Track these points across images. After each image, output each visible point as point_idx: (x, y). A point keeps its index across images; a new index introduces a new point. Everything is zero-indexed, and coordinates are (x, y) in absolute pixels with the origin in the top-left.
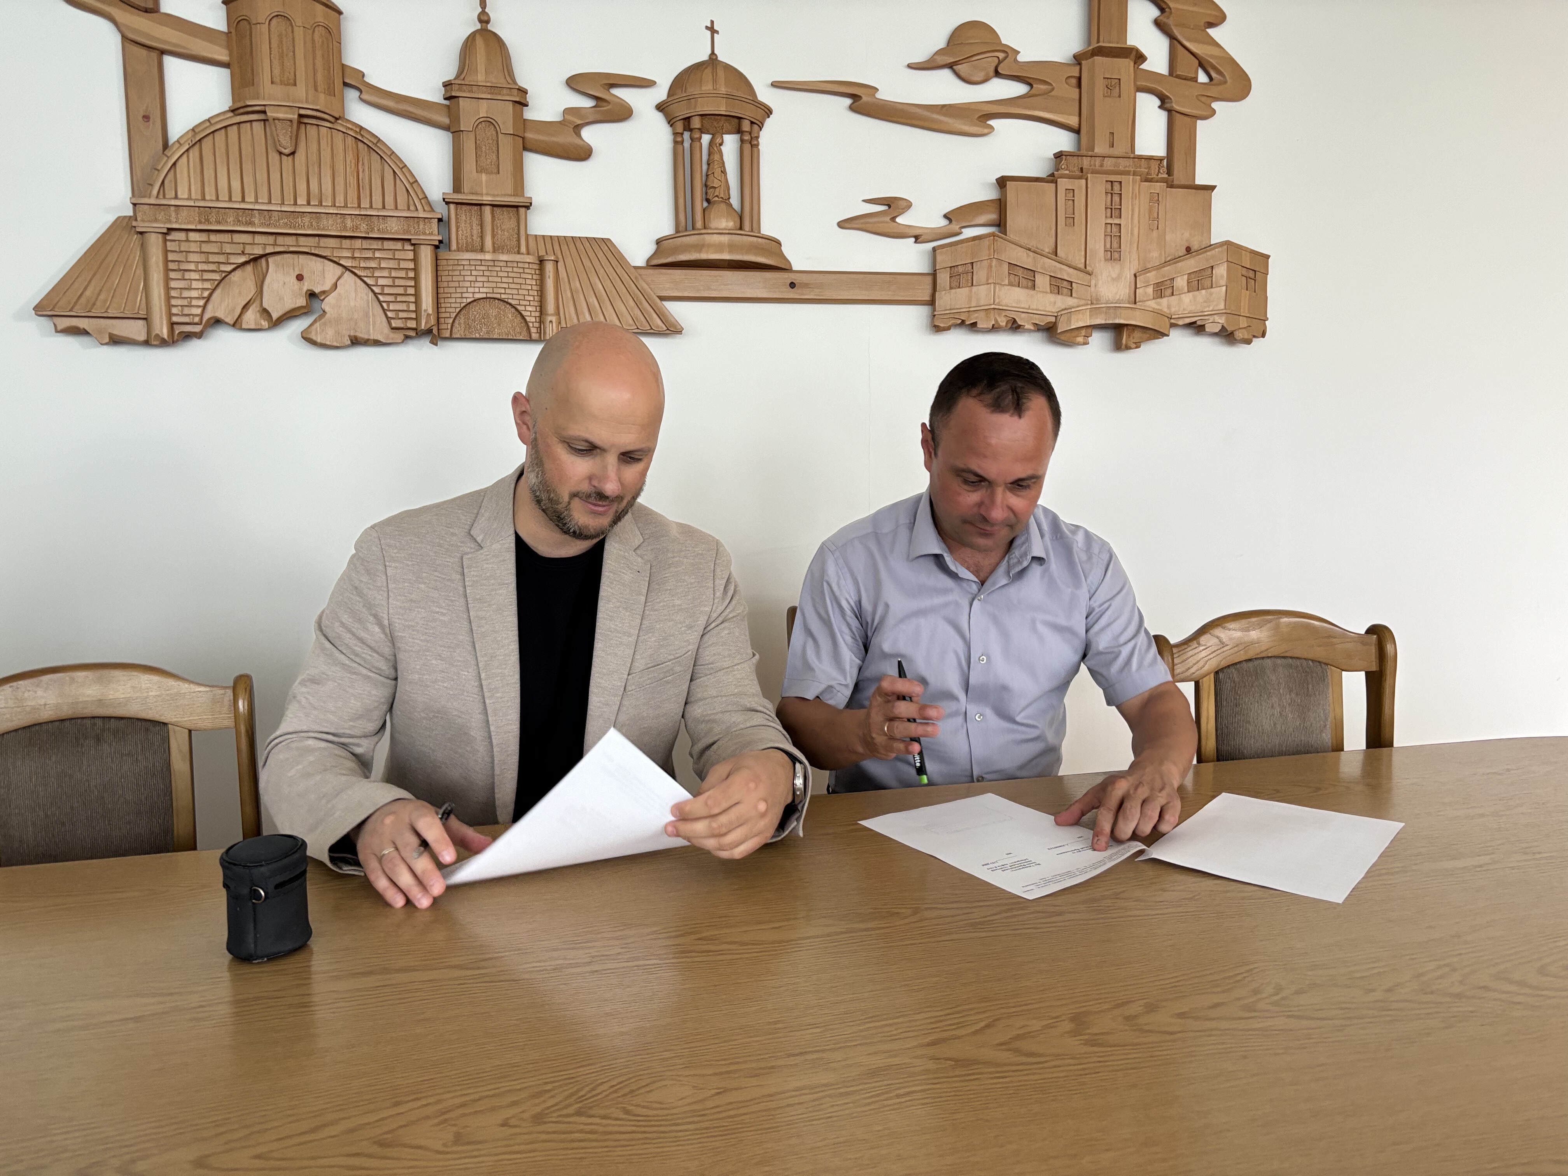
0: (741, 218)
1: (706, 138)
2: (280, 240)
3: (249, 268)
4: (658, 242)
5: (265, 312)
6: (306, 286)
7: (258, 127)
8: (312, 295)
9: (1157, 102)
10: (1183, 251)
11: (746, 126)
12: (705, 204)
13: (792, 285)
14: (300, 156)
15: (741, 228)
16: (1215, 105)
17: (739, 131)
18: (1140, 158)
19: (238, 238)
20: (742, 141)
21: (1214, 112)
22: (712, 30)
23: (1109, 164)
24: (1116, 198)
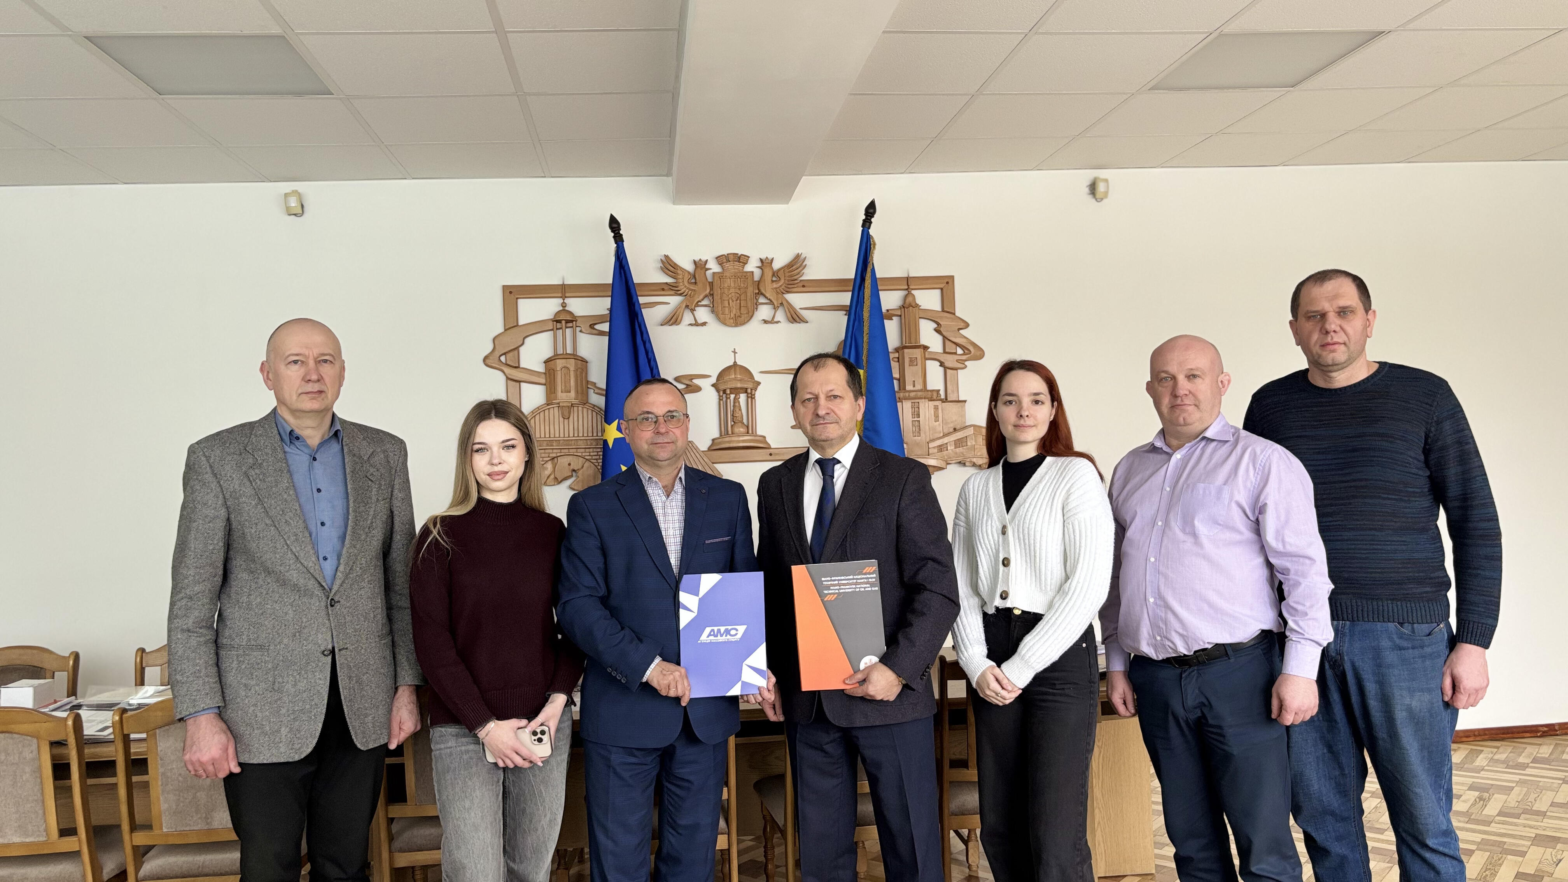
0: (748, 427)
1: (732, 396)
2: (562, 451)
3: (550, 462)
4: (713, 440)
5: (556, 478)
6: (572, 467)
7: (556, 409)
8: (574, 470)
9: (939, 364)
10: (952, 430)
11: (749, 391)
12: (733, 423)
13: (771, 455)
14: (571, 418)
15: (748, 433)
16: (966, 363)
17: (746, 392)
18: (928, 391)
19: (547, 451)
20: (748, 397)
21: (966, 366)
22: (735, 352)
23: (912, 394)
24: (917, 409)
